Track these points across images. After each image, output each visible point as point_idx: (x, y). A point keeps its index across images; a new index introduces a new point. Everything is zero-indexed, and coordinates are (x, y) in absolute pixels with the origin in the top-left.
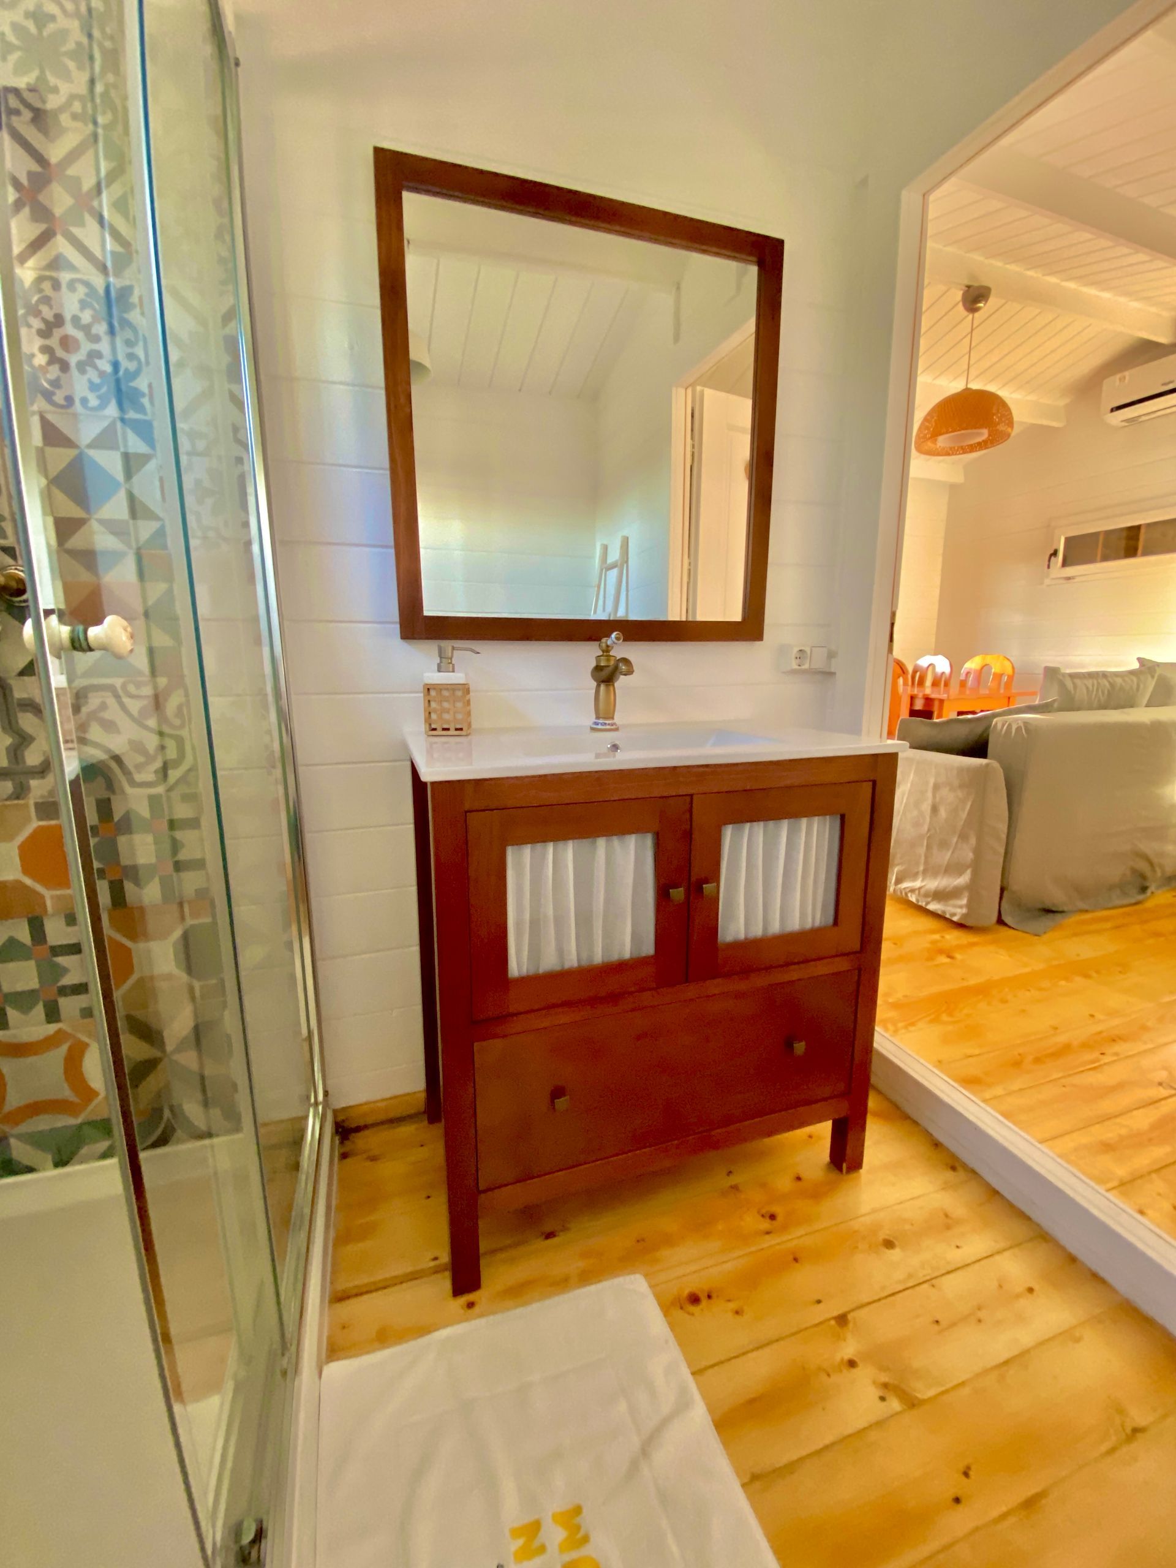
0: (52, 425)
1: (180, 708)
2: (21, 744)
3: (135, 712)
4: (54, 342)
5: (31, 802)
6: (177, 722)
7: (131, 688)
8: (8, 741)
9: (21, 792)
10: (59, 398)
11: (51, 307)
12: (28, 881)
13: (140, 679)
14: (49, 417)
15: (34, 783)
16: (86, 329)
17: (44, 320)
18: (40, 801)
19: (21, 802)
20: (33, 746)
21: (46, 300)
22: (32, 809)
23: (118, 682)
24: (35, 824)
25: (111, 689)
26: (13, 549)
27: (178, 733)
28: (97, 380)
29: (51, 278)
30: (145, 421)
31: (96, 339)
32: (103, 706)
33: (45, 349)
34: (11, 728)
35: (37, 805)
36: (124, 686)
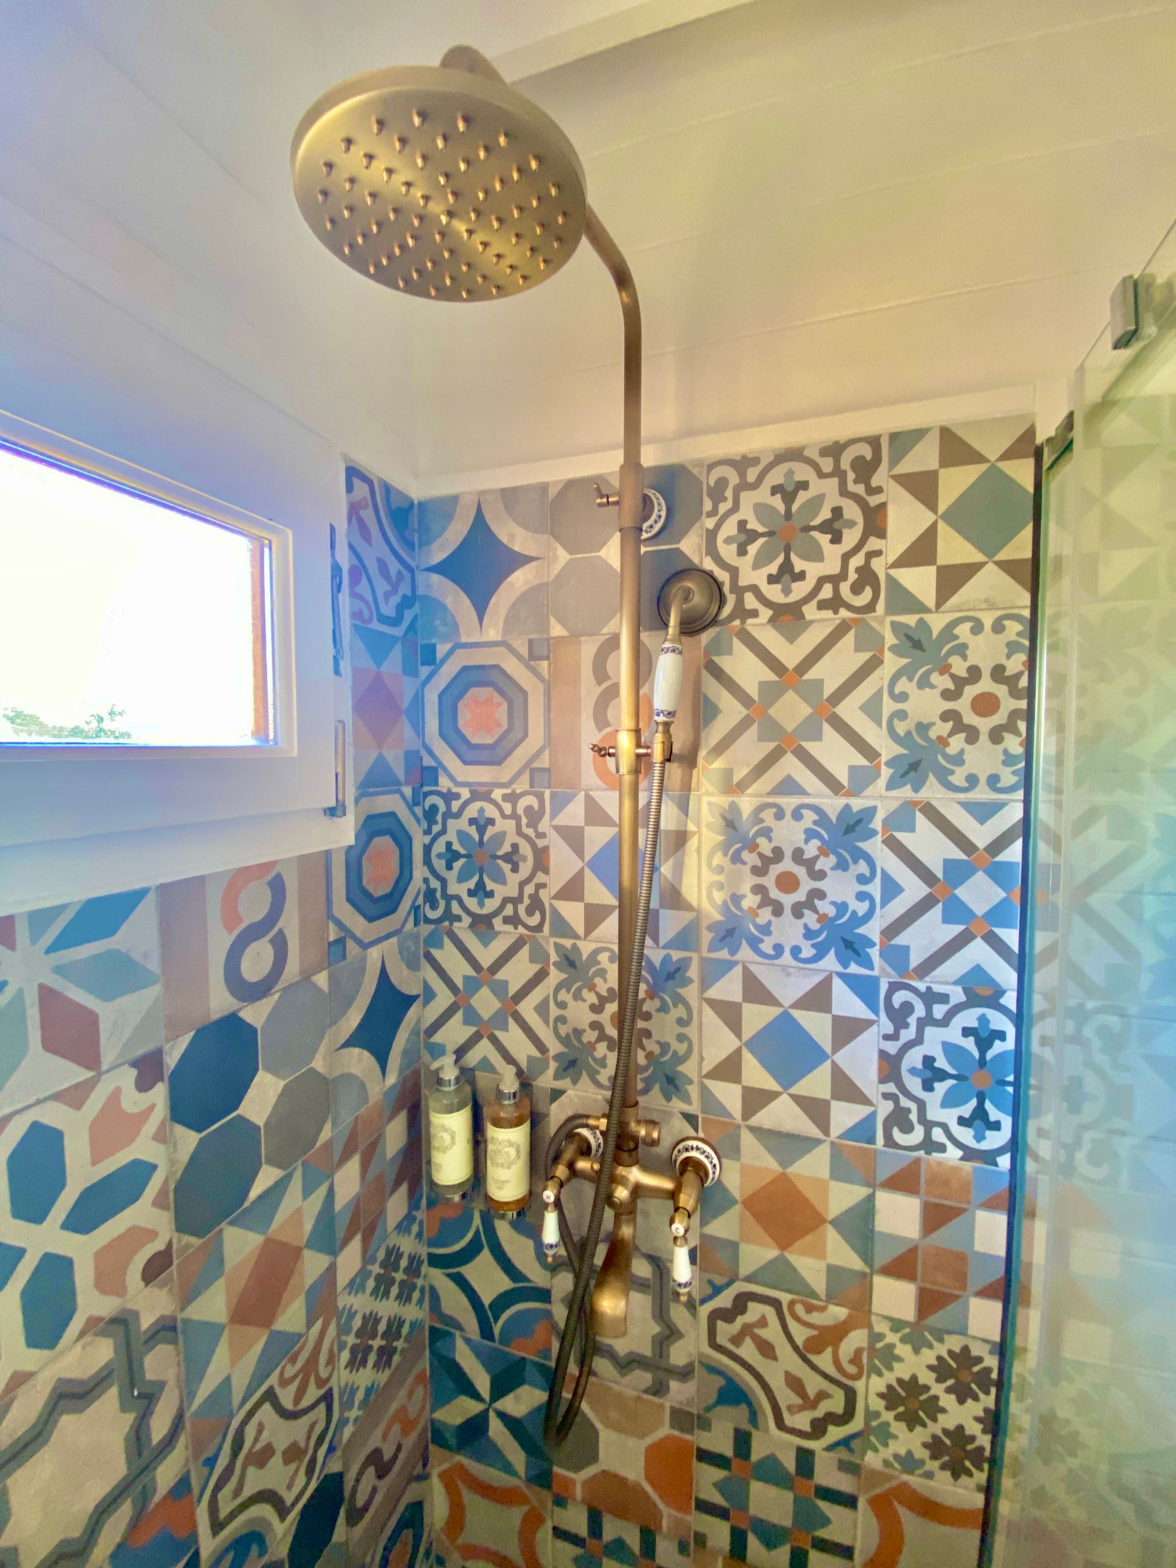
0: (755, 978)
1: (858, 1352)
2: (668, 1337)
3: (799, 1342)
4: (769, 882)
5: (668, 1405)
6: (852, 1370)
7: (800, 1309)
8: (656, 1329)
9: (659, 1389)
10: (767, 947)
11: (770, 840)
12: (648, 1488)
13: (815, 1302)
14: (753, 968)
15: (674, 1385)
16: (809, 864)
17: (761, 856)
18: (678, 1406)
19: (656, 1399)
20: (681, 1342)
21: (766, 832)
22: (667, 1412)
23: (785, 1298)
24: (665, 1430)
25: (776, 1304)
26: (695, 1117)
27: (849, 1382)
28: (815, 926)
29: (774, 805)
30: (871, 977)
31: (821, 875)
32: (763, 1322)
33: (759, 889)
34: (661, 1316)
35: (674, 1412)
36: (792, 1304)
